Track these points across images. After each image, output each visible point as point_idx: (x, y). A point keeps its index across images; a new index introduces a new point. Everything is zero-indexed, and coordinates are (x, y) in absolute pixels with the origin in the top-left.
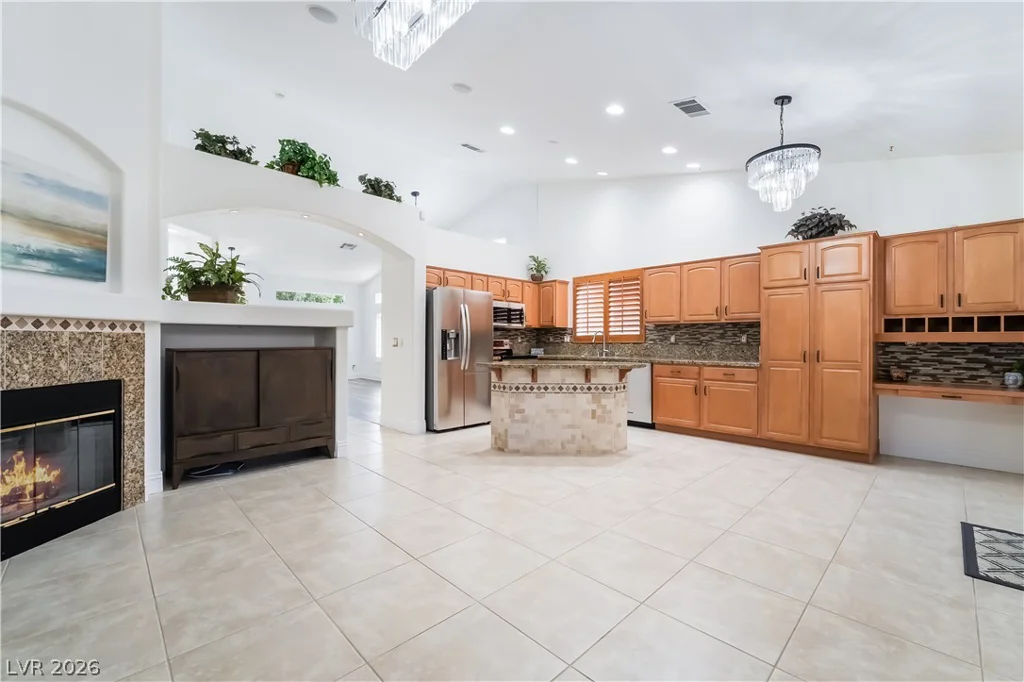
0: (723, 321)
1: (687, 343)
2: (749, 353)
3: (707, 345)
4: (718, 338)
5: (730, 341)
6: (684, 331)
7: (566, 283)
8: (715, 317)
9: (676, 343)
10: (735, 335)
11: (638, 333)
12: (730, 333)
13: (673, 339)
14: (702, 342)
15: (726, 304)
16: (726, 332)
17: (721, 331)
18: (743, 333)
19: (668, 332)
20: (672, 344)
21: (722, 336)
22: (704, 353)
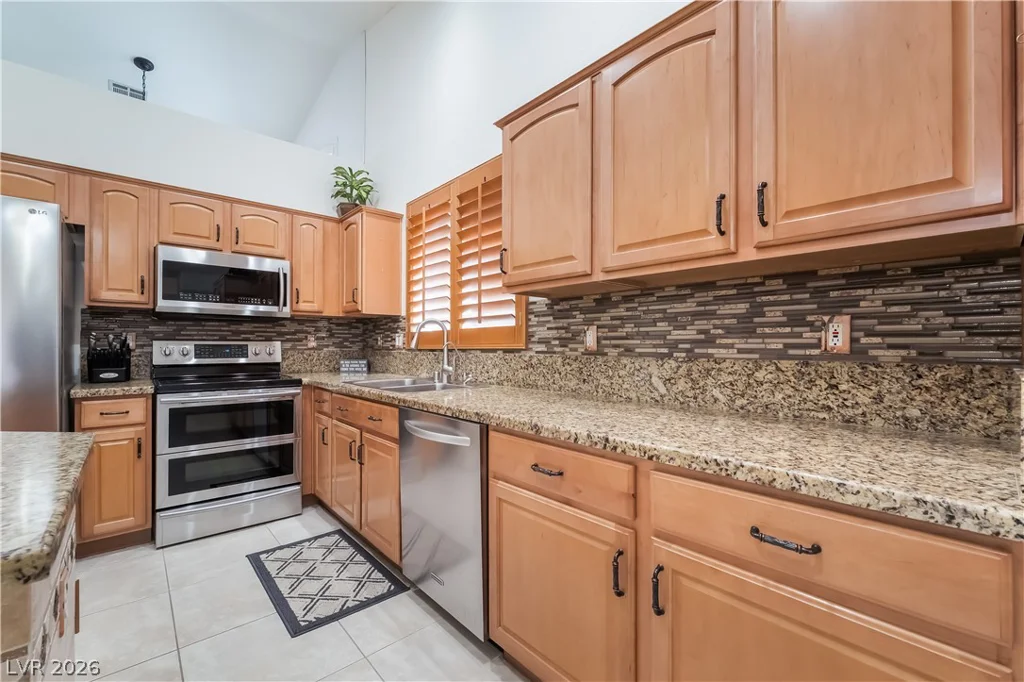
0: (748, 254)
1: (629, 351)
2: (864, 397)
3: (691, 357)
4: (729, 331)
5: (776, 345)
6: (621, 311)
7: (396, 218)
8: (712, 243)
9: (599, 352)
10: (796, 320)
11: (511, 323)
12: (774, 314)
13: (591, 338)
14: (674, 346)
15: (761, 173)
16: (757, 310)
17: (742, 308)
18: (835, 309)
19: (580, 317)
20: (588, 353)
21: (746, 327)
22: (682, 385)
